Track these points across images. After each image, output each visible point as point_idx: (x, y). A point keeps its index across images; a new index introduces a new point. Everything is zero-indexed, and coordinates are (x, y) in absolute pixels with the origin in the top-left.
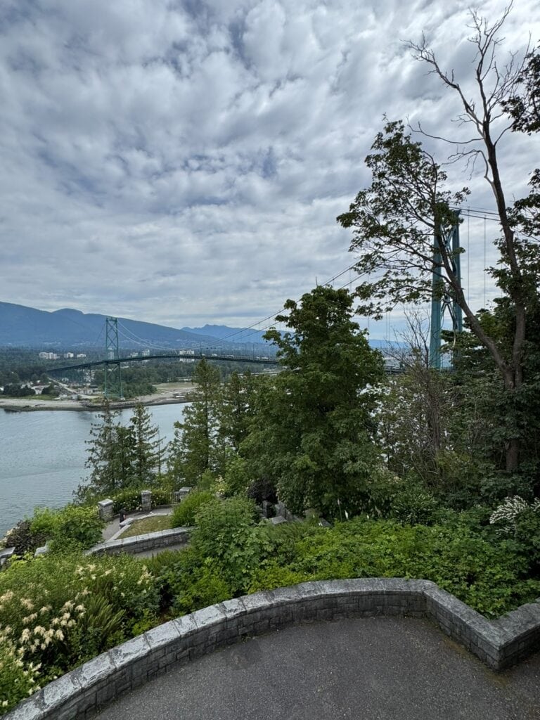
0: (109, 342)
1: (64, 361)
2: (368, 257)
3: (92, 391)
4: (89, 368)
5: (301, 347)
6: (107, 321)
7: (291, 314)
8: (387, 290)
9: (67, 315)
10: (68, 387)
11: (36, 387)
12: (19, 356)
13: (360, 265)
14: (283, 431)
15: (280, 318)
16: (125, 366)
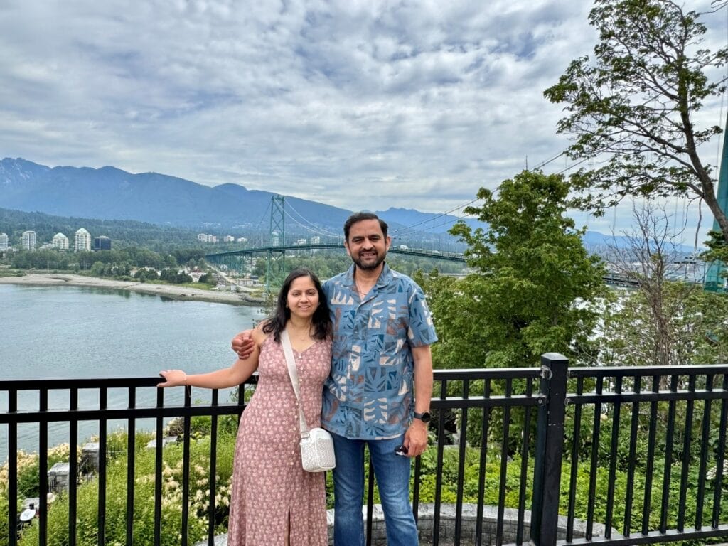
0: (274, 225)
1: (223, 245)
2: (587, 138)
3: (252, 283)
4: (251, 256)
5: (497, 246)
6: (273, 199)
7: (485, 205)
8: (614, 178)
9: (230, 192)
10: (227, 276)
11: (194, 274)
12: (177, 237)
13: (574, 148)
14: (466, 345)
15: (471, 210)
16: (291, 256)
